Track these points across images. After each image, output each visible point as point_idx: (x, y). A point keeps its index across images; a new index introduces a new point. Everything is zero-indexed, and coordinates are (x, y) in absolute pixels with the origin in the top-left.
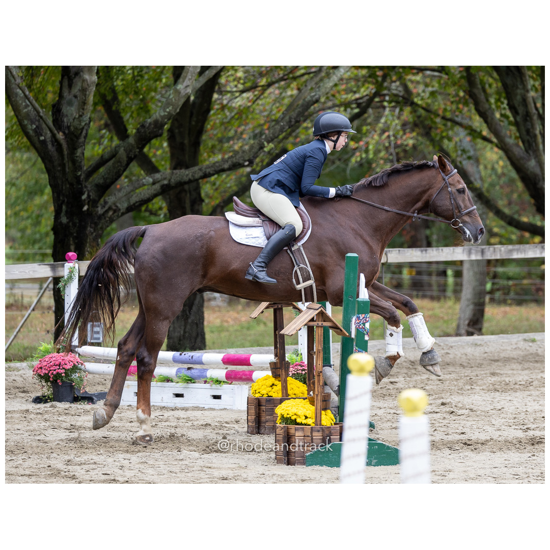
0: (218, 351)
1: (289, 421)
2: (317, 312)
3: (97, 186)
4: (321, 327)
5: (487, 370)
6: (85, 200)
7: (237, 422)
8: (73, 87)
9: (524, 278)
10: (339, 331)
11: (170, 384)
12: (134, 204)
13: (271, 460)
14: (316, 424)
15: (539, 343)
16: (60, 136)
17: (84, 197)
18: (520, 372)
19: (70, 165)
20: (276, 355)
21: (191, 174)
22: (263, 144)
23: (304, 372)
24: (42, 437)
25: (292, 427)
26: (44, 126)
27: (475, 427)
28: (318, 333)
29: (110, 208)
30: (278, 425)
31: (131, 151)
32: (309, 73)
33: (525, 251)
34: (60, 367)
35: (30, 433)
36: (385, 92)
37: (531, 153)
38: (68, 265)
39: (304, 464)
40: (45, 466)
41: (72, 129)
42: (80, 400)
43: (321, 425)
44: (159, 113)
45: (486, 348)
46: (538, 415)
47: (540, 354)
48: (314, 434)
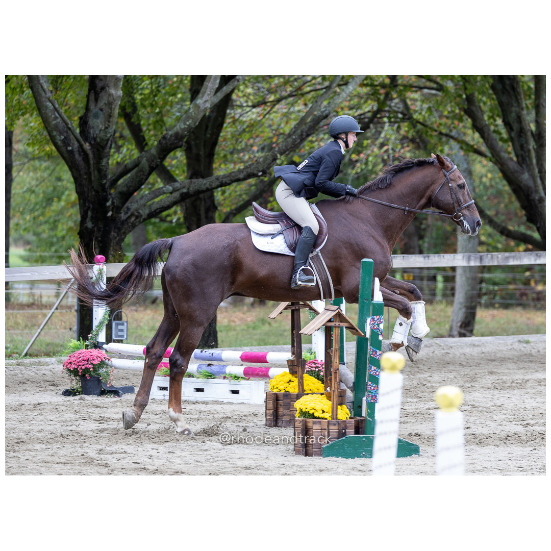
0: (234, 349)
1: (307, 415)
2: (335, 313)
3: (121, 193)
4: (338, 327)
5: (485, 369)
6: (109, 206)
7: (255, 415)
8: (99, 101)
9: (509, 283)
10: (354, 331)
11: (191, 379)
12: (155, 211)
13: (290, 451)
14: (333, 418)
15: (532, 344)
16: (87, 146)
17: (109, 204)
18: (516, 371)
19: (96, 173)
20: (293, 353)
21: (208, 183)
22: (277, 156)
23: (317, 369)
24: (73, 428)
25: (310, 420)
26: (72, 137)
27: (478, 422)
28: (335, 333)
29: (132, 215)
30: (297, 418)
31: (153, 161)
33: (520, 258)
34: (88, 362)
35: (62, 424)
36: (387, 109)
37: (524, 166)
38: (96, 268)
39: (321, 455)
40: (79, 455)
41: (98, 140)
42: (106, 394)
43: (337, 419)
44: (180, 126)
45: (483, 349)
46: (536, 411)
47: (534, 354)
48: (330, 428)
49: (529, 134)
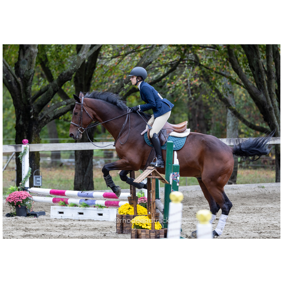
0: (101, 191)
1: (138, 227)
2: (152, 171)
3: (38, 105)
4: (154, 179)
5: (239, 202)
6: (32, 113)
7: (111, 227)
8: (25, 55)
10: (163, 181)
11: (76, 207)
12: (57, 115)
14: (152, 229)
15: (266, 189)
16: (19, 80)
17: (31, 111)
18: (256, 203)
19: (24, 94)
20: (131, 193)
22: (124, 85)
23: (145, 202)
24: (11, 234)
25: (140, 230)
26: (11, 74)
27: (234, 231)
28: (153, 182)
29: (45, 117)
30: (132, 229)
31: (55, 88)
32: (147, 49)
34: (20, 198)
35: (5, 232)
36: (186, 59)
37: (261, 90)
38: (23, 146)
41: (25, 76)
42: (30, 216)
43: (154, 229)
44: (70, 68)
45: (239, 191)
46: (266, 225)
47: (267, 194)
48: (151, 234)
49: (263, 72)
